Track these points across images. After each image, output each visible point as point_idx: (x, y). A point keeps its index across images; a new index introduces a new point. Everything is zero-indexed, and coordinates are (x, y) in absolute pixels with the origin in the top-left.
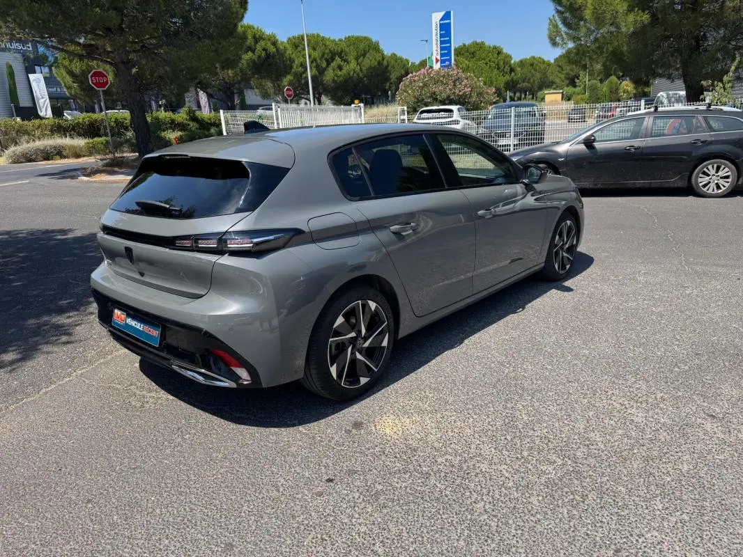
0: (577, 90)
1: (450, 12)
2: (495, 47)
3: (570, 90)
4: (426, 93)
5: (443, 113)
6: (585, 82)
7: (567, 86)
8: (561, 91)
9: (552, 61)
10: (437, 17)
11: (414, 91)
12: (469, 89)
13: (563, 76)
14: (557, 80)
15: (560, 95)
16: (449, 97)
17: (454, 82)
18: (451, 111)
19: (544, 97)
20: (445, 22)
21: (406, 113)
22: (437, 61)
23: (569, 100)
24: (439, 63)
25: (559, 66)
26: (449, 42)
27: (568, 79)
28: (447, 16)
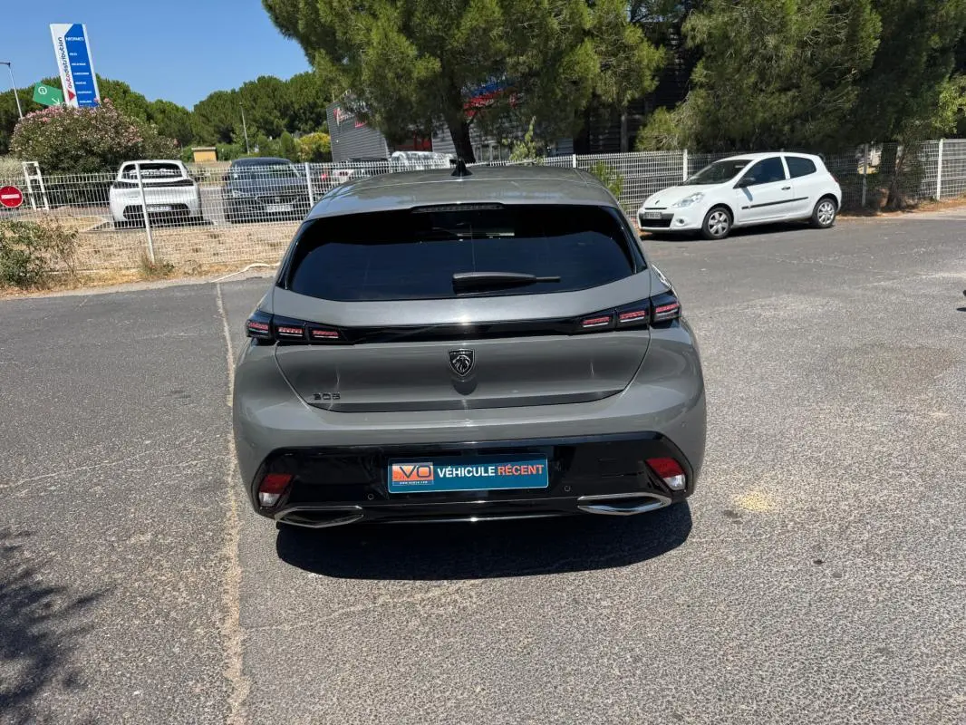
0: (234, 146)
1: (81, 26)
2: (117, 84)
3: (223, 147)
4: (71, 143)
5: (165, 170)
6: (244, 137)
7: (220, 142)
8: (214, 148)
9: (191, 109)
10: (59, 31)
11: (48, 138)
12: (140, 140)
13: (211, 130)
14: (205, 135)
15: (214, 153)
16: (111, 148)
17: (116, 127)
18: (176, 167)
19: (192, 154)
20: (75, 39)
21: (39, 171)
22: (71, 96)
23: (226, 159)
24: (75, 99)
25: (203, 116)
26: (87, 69)
27: (219, 132)
28: (76, 30)
